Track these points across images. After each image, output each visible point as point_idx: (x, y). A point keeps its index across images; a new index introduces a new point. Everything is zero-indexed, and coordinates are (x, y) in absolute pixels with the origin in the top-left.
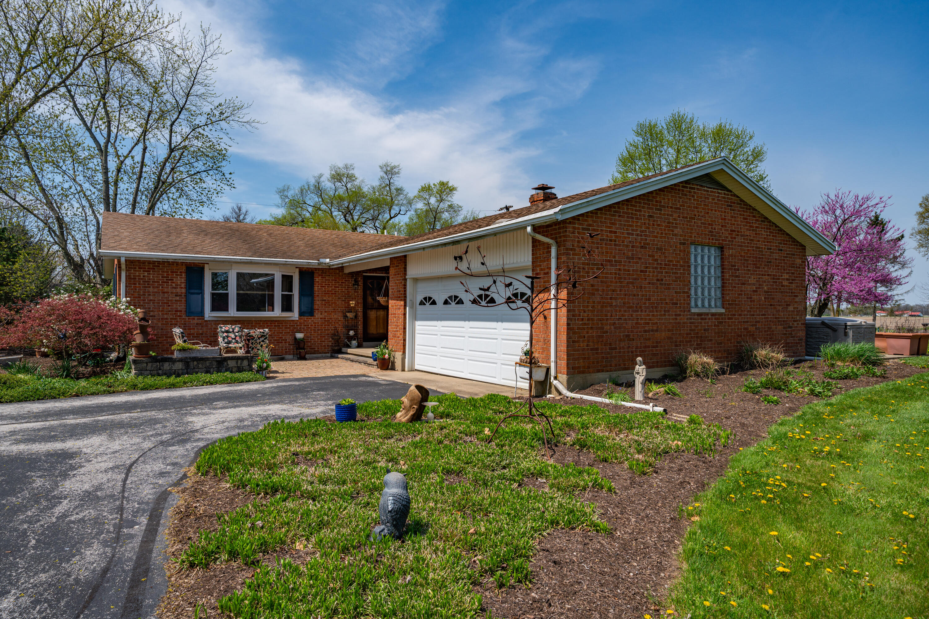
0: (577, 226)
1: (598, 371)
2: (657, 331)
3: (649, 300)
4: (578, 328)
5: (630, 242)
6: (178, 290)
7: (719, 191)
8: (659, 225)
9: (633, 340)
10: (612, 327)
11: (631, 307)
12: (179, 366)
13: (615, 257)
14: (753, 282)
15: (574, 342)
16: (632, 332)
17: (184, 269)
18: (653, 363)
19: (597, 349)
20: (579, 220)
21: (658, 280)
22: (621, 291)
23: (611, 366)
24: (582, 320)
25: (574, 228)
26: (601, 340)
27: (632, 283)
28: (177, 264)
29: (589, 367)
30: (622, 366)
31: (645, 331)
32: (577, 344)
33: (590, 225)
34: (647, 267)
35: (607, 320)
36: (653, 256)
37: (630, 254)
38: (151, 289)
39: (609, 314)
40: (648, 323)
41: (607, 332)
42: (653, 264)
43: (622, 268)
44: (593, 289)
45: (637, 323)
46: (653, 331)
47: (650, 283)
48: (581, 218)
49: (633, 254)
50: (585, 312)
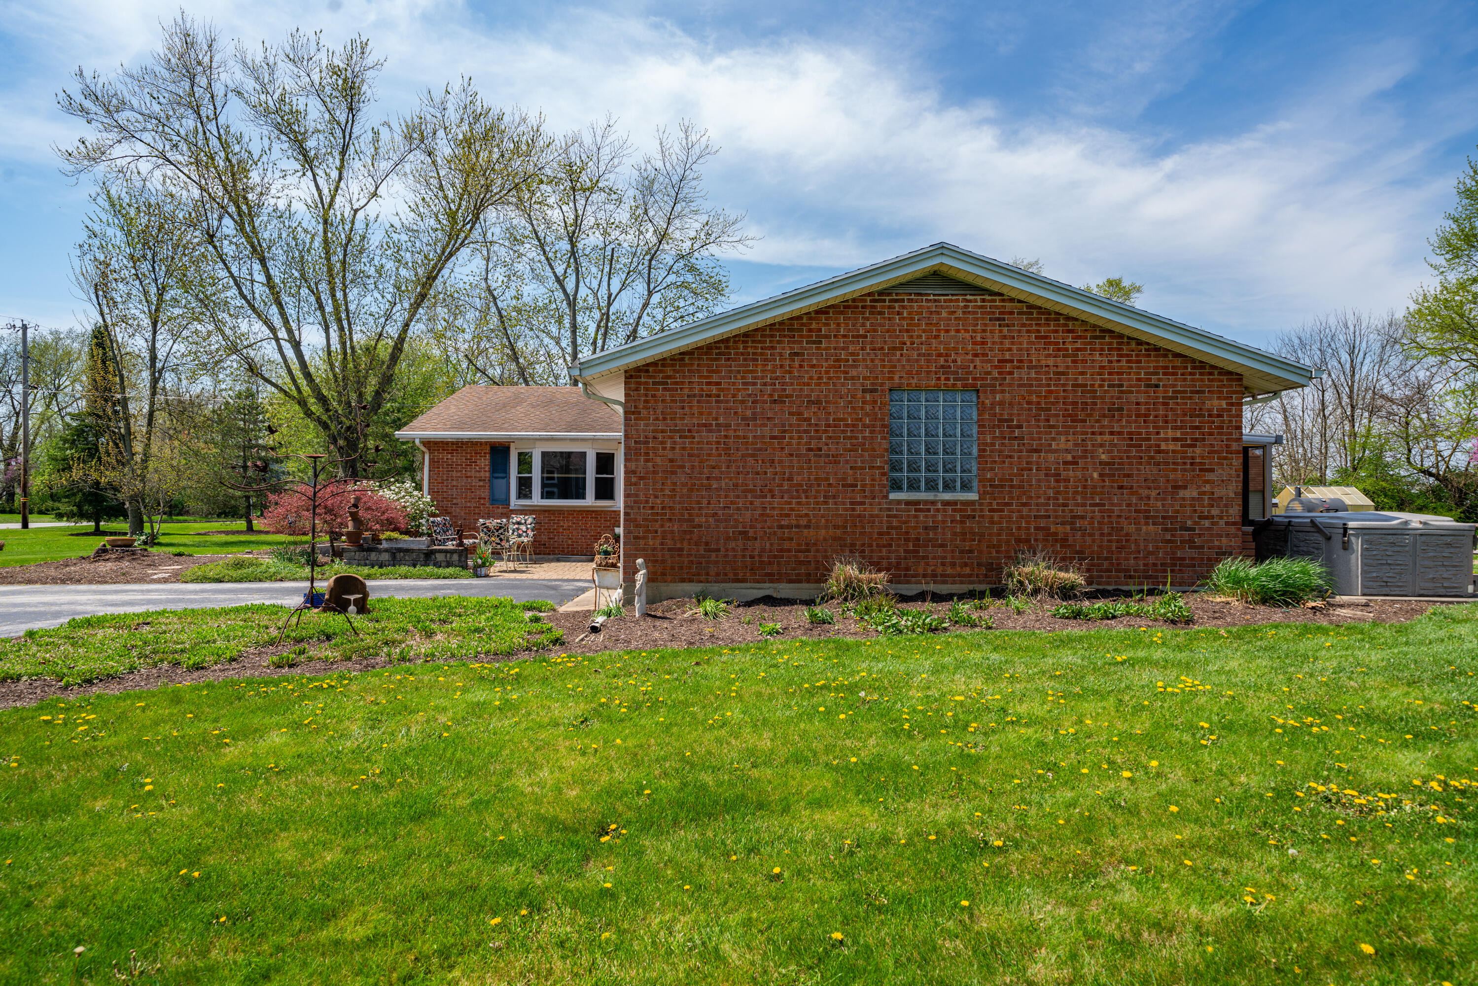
0: (643, 380)
1: (683, 581)
2: (807, 527)
3: (790, 479)
4: (645, 520)
5: (749, 395)
6: (482, 474)
7: (968, 297)
8: (813, 366)
9: (756, 539)
10: (711, 520)
11: (751, 491)
12: (385, 557)
13: (717, 419)
14: (1062, 446)
15: (636, 538)
16: (751, 527)
17: (488, 450)
18: (798, 574)
19: (681, 549)
20: (647, 371)
21: (810, 450)
22: (728, 467)
23: (707, 574)
24: (652, 508)
25: (639, 383)
26: (688, 537)
27: (753, 455)
28: (481, 443)
29: (663, 574)
30: (731, 576)
31: (781, 527)
32: (642, 542)
33: (669, 377)
34: (784, 431)
35: (700, 509)
36: (800, 414)
37: (749, 413)
38: (454, 474)
39: (705, 501)
40: (788, 515)
41: (700, 526)
42: (799, 425)
43: (731, 433)
44: (672, 466)
45: (761, 515)
46: (797, 526)
47: (791, 455)
48: (651, 369)
49: (754, 414)
50: (656, 497)
